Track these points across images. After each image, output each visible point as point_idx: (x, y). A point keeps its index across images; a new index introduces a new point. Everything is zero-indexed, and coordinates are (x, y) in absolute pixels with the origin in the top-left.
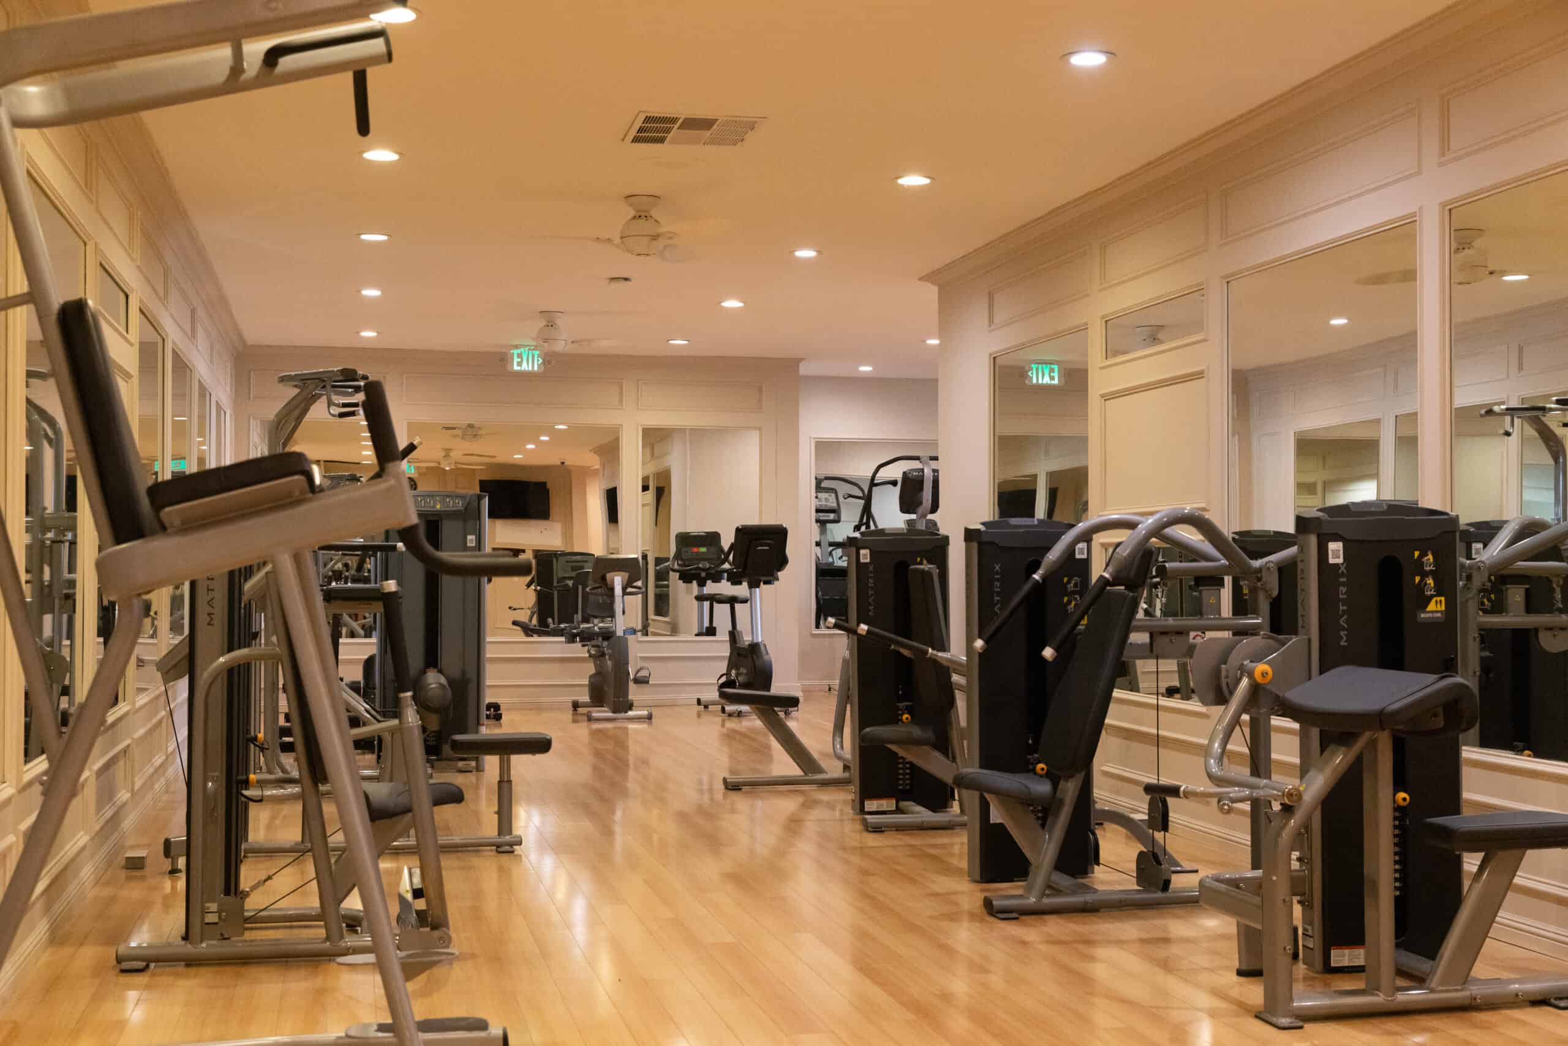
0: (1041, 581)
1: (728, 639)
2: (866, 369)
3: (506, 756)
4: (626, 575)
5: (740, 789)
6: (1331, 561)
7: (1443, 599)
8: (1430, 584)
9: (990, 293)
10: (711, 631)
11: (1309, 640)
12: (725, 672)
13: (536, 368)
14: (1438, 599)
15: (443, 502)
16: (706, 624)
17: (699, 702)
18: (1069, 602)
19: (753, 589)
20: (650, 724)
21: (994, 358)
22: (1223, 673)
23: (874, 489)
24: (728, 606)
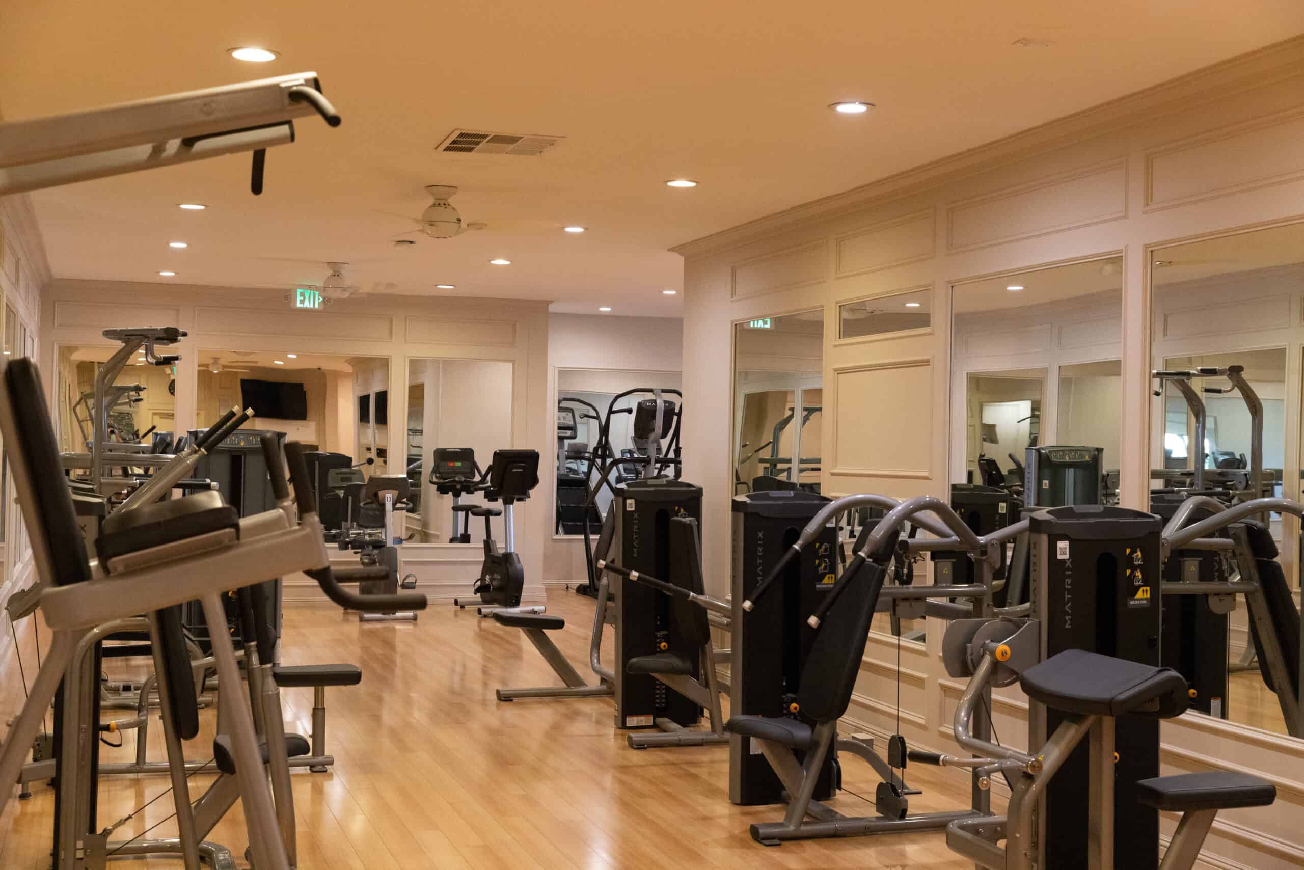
0: (800, 551)
1: (483, 546)
2: (605, 309)
3: (320, 688)
4: (396, 492)
5: (512, 700)
6: (1059, 557)
7: (1148, 588)
8: (1138, 576)
9: (733, 269)
10: (466, 538)
11: (1040, 623)
12: (479, 577)
13: (317, 306)
14: (1145, 588)
15: (246, 440)
16: (461, 531)
17: (456, 602)
18: (820, 565)
19: (507, 506)
20: (415, 625)
21: (736, 325)
22: (969, 652)
23: (612, 416)
24: (483, 518)
